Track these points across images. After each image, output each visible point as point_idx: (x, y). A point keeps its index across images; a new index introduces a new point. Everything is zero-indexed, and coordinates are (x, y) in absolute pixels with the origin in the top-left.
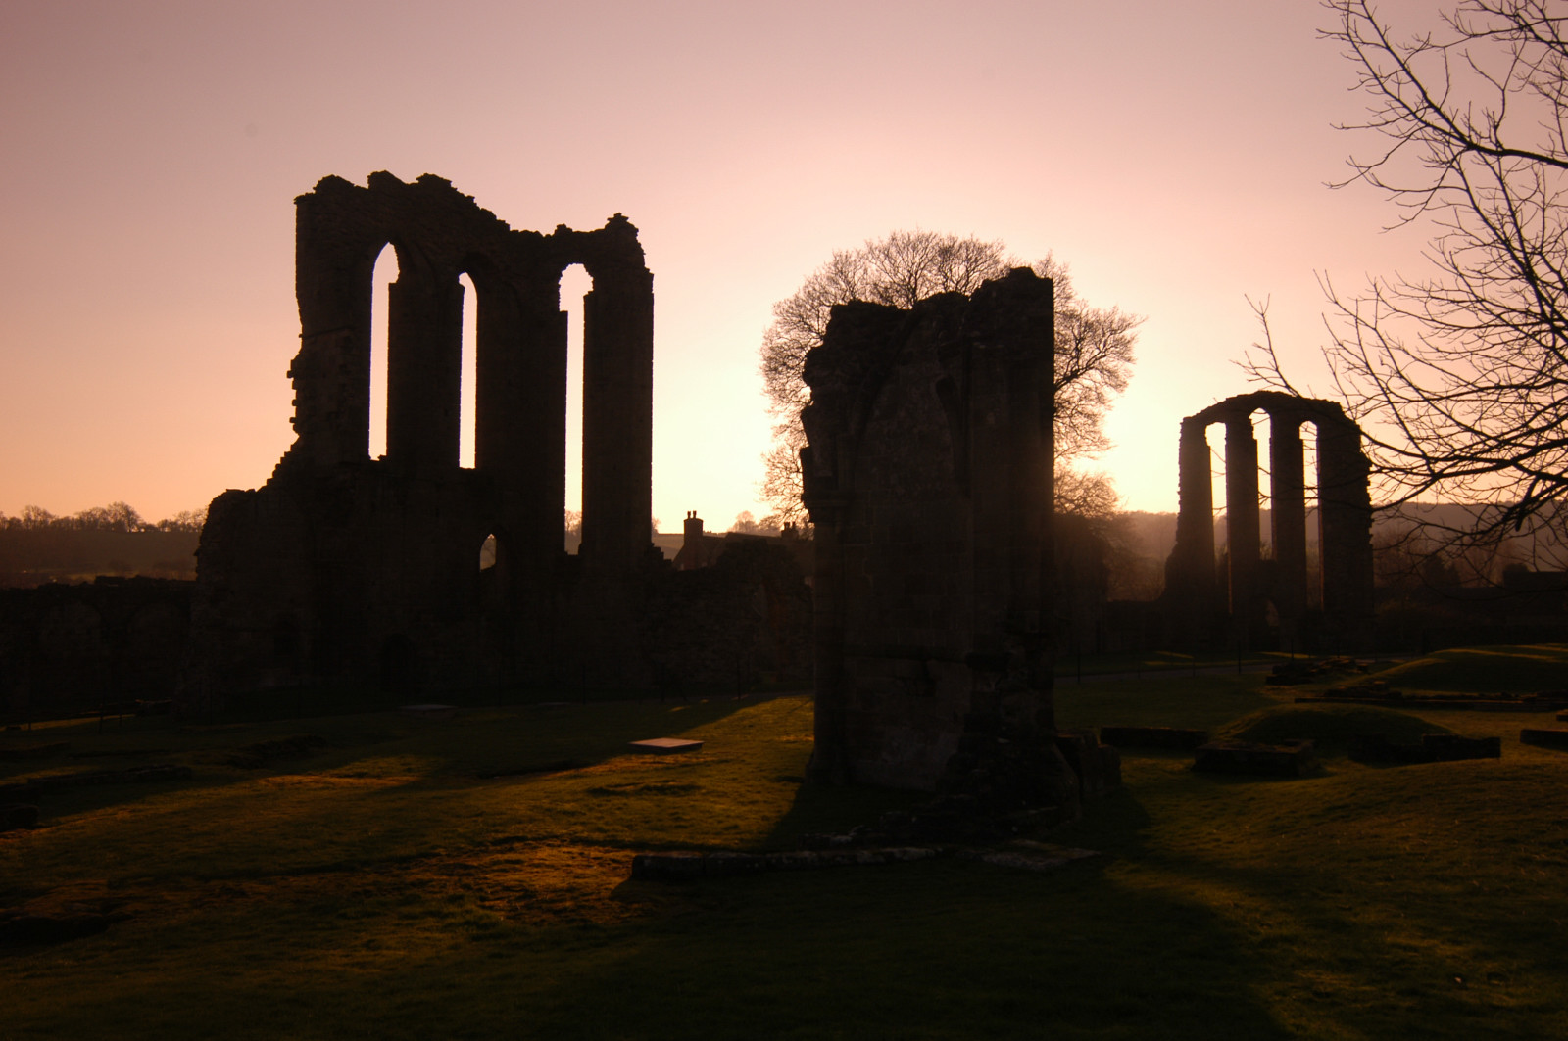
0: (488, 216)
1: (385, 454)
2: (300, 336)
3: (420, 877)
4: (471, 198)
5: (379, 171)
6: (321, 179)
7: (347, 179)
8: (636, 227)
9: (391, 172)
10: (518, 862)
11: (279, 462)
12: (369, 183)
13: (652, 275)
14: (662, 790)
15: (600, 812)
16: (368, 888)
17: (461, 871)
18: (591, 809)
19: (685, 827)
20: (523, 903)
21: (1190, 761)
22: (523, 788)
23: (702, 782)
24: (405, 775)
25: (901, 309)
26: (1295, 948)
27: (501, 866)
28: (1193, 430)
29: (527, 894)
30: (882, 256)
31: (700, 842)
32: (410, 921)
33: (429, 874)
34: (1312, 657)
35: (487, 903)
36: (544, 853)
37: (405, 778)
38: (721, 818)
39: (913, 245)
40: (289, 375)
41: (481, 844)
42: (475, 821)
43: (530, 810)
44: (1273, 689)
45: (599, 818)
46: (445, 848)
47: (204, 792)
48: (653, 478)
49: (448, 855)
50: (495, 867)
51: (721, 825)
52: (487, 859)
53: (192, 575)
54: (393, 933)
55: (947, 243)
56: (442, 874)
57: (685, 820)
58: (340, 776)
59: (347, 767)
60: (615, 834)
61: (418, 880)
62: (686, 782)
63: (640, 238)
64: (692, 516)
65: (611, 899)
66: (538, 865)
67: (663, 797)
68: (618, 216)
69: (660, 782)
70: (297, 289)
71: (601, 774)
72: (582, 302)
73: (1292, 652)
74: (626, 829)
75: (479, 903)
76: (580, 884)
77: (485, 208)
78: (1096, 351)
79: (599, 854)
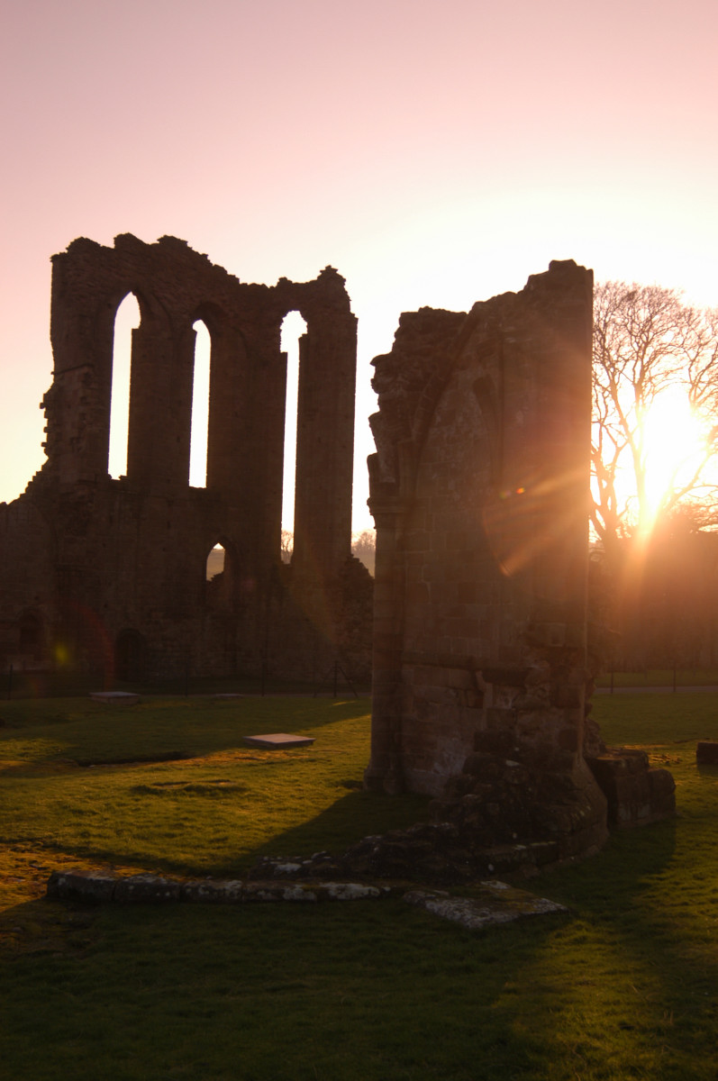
0: (220, 271)
1: (125, 474)
2: (52, 373)
4: (205, 256)
5: (124, 233)
6: (73, 240)
7: (95, 240)
8: (344, 277)
9: (134, 234)
11: (32, 480)
12: (115, 243)
14: (202, 792)
15: (113, 813)
37: (9, 763)
40: (42, 406)
57: (183, 828)
63: (347, 287)
68: (329, 268)
72: (298, 344)
77: (218, 264)
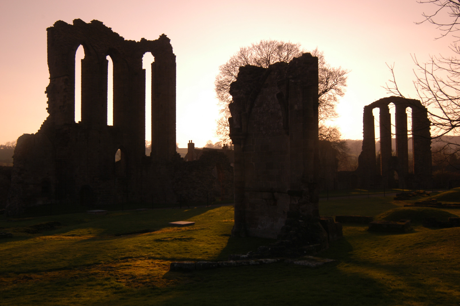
0: (116, 35)
1: (80, 121)
2: (49, 78)
3: (95, 271)
4: (110, 28)
5: (77, 19)
6: (56, 22)
7: (66, 22)
8: (170, 39)
9: (81, 19)
10: (130, 265)
11: (43, 124)
12: (73, 23)
13: (175, 56)
14: (180, 240)
15: (159, 247)
16: (76, 276)
17: (110, 269)
18: (155, 247)
19: (189, 252)
20: (131, 280)
21: (367, 227)
22: (131, 239)
23: (195, 236)
24: (89, 235)
25: (264, 68)
26: (403, 293)
27: (123, 267)
28: (368, 111)
29: (133, 277)
30: (257, 49)
31: (194, 258)
32: (91, 287)
33: (98, 270)
34: (410, 190)
35: (119, 280)
36: (139, 262)
37: (89, 236)
38: (201, 249)
39: (268, 45)
40: (46, 92)
41: (116, 259)
42: (115, 251)
43: (134, 247)
44: (396, 202)
45: (158, 250)
46: (104, 261)
47: (17, 242)
48: (176, 129)
49: (105, 264)
50: (122, 268)
51: (202, 252)
52: (119, 265)
53: (11, 165)
54: (85, 291)
55: (280, 44)
56: (103, 270)
57: (189, 250)
58: (66, 236)
59: (68, 233)
60: (164, 255)
61: (94, 272)
62: (189, 236)
63: (171, 43)
64: (190, 142)
65: (163, 278)
66: (137, 267)
67: (181, 242)
68: (163, 35)
69: (180, 237)
70: (48, 62)
71: (159, 234)
72: (151, 66)
73: (403, 189)
74: (168, 253)
75: (116, 280)
76: (152, 273)
77: (115, 32)
78: (334, 82)
79: (158, 263)
